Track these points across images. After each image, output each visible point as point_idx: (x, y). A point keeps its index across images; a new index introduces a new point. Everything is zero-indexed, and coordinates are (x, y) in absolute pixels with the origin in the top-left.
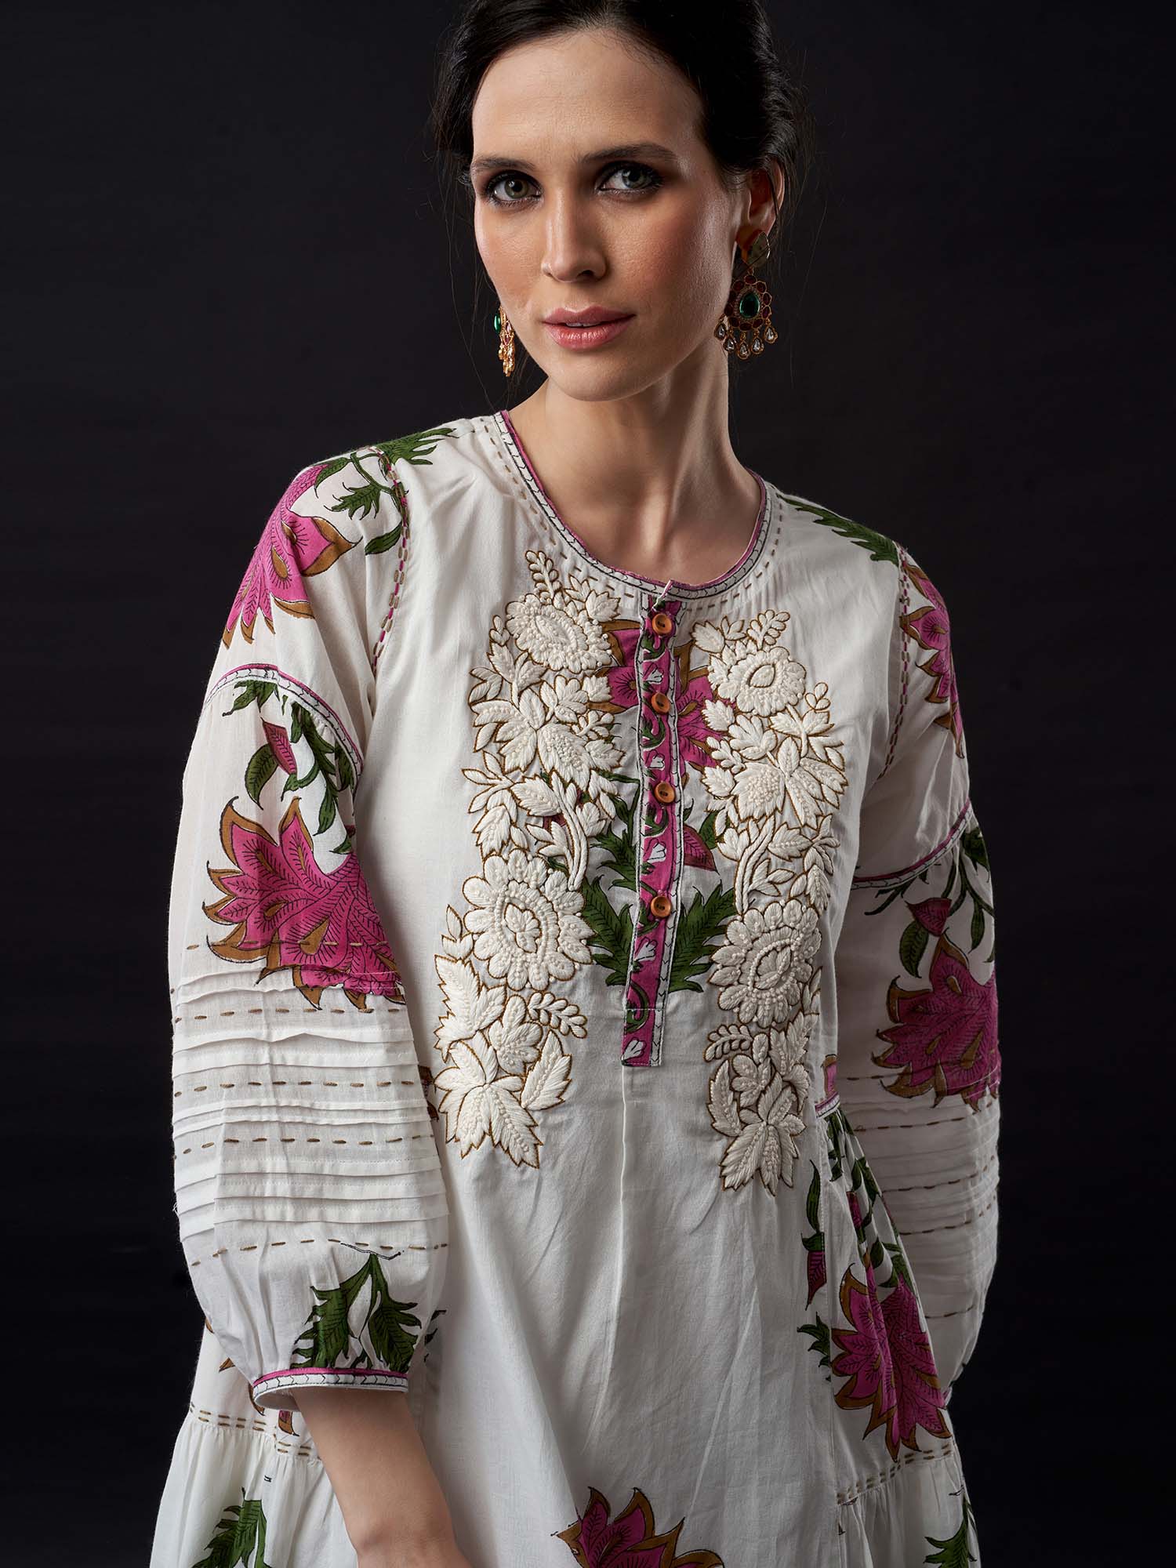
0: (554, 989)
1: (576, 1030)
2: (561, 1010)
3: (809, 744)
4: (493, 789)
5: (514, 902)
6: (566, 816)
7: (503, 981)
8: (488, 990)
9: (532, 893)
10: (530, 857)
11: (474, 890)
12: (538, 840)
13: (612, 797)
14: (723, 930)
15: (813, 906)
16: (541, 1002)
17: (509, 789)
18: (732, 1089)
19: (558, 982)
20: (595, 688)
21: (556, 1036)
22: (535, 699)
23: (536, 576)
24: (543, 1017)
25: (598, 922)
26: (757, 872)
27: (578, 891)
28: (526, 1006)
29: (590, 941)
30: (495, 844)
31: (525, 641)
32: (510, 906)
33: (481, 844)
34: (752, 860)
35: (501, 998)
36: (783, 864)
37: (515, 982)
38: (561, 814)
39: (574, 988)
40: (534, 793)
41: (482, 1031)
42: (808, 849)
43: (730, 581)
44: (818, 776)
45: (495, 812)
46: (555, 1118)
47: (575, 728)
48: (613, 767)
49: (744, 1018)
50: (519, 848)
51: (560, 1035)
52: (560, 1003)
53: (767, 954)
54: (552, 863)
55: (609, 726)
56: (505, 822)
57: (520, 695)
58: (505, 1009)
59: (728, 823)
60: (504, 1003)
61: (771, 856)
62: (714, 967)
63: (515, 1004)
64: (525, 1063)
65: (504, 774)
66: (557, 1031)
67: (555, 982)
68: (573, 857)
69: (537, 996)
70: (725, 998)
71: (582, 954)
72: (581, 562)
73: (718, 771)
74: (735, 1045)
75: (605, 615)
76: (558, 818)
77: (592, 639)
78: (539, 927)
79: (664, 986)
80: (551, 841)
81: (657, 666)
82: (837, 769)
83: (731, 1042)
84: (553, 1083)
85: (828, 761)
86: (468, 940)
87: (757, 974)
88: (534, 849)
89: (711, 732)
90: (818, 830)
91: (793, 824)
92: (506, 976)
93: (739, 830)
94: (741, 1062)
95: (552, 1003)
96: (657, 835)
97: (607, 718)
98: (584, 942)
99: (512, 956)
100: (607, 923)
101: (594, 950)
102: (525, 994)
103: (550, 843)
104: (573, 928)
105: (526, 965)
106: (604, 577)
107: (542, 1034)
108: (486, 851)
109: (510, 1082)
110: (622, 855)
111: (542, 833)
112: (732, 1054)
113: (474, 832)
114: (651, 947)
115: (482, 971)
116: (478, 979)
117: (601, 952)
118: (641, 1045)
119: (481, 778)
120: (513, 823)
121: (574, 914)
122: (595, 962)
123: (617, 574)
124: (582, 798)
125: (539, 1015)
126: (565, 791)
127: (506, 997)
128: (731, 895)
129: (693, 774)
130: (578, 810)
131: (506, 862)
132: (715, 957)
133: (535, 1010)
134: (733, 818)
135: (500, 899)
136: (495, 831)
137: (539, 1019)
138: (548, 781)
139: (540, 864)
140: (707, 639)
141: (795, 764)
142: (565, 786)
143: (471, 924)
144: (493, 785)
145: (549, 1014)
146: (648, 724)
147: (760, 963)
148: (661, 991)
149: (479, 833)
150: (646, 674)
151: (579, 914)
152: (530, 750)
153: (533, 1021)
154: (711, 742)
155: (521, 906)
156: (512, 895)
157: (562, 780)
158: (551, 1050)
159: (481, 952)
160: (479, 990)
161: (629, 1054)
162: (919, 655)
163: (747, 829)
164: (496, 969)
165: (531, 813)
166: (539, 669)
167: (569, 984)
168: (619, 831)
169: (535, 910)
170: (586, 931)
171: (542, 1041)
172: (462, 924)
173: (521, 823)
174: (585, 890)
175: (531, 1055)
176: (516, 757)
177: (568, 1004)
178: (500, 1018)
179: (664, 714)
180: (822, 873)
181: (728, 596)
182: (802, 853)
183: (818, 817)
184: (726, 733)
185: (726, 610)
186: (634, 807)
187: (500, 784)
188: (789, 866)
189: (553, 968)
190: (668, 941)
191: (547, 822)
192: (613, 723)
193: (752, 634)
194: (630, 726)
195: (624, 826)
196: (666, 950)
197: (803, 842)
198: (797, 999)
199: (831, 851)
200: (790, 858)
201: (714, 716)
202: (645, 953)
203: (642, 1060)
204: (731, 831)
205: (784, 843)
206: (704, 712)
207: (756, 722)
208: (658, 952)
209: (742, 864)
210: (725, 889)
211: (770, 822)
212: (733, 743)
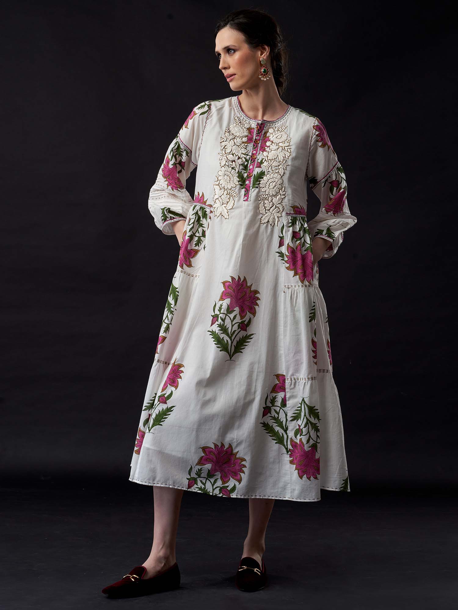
0: (232, 189)
1: (236, 196)
3: (284, 148)
6: (236, 161)
7: (224, 188)
8: (222, 189)
9: (229, 173)
11: (220, 173)
13: (245, 158)
14: (263, 178)
15: (280, 174)
17: (226, 156)
18: (264, 206)
20: (245, 139)
21: (232, 197)
22: (233, 141)
23: (236, 120)
24: (230, 194)
26: (269, 168)
27: (237, 173)
28: (228, 192)
29: (239, 181)
30: (223, 165)
31: (232, 131)
32: (225, 175)
34: (269, 166)
35: (223, 191)
36: (274, 167)
37: (226, 188)
38: (235, 160)
39: (236, 189)
40: (230, 157)
41: (220, 197)
42: (280, 165)
43: (277, 121)
44: (285, 153)
45: (223, 160)
46: (231, 211)
47: (240, 146)
48: (246, 153)
49: (267, 194)
50: (227, 166)
53: (271, 183)
54: (233, 168)
55: (246, 146)
56: (225, 161)
57: (230, 141)
59: (265, 160)
60: (224, 192)
61: (272, 166)
62: (261, 184)
63: (226, 191)
64: (227, 202)
65: (225, 154)
68: (237, 167)
69: (229, 190)
70: (263, 190)
71: (237, 183)
72: (245, 118)
73: (266, 152)
74: (265, 198)
75: (248, 127)
76: (234, 161)
77: (245, 131)
78: (230, 179)
79: (251, 188)
81: (259, 136)
82: (289, 152)
83: (264, 198)
84: (232, 204)
85: (288, 151)
86: (219, 181)
87: (269, 186)
88: (230, 166)
89: (266, 146)
90: (283, 162)
91: (278, 161)
94: (266, 202)
95: (232, 191)
96: (252, 164)
97: (246, 145)
99: (226, 184)
100: (242, 178)
101: (240, 183)
102: (227, 190)
103: (232, 165)
104: (236, 179)
105: (228, 185)
106: (249, 120)
107: (230, 197)
108: (222, 166)
109: (225, 205)
110: (246, 168)
111: (232, 164)
112: (264, 200)
113: (220, 163)
115: (221, 186)
116: (220, 188)
117: (241, 183)
118: (247, 198)
119: (221, 154)
120: (226, 162)
122: (240, 185)
123: (251, 120)
124: (239, 158)
128: (264, 172)
129: (261, 152)
130: (238, 160)
131: (225, 168)
132: (260, 182)
134: (267, 159)
136: (223, 163)
138: (233, 155)
139: (231, 168)
140: (271, 131)
141: (281, 151)
142: (236, 156)
143: (219, 179)
146: (254, 145)
147: (270, 184)
148: (250, 189)
150: (256, 137)
151: (237, 177)
152: (231, 150)
153: (228, 194)
154: (266, 148)
155: (227, 175)
156: (226, 173)
158: (231, 199)
159: (220, 183)
160: (220, 190)
161: (245, 199)
162: (315, 133)
164: (223, 186)
165: (229, 160)
166: (234, 136)
167: (235, 188)
168: (246, 163)
169: (229, 176)
170: (238, 180)
172: (218, 179)
173: (228, 162)
175: (228, 200)
176: (228, 151)
177: (234, 192)
178: (223, 194)
179: (258, 144)
180: (282, 169)
181: (277, 123)
182: (279, 166)
183: (283, 160)
184: (269, 146)
185: (276, 126)
186: (249, 160)
187: (224, 155)
188: (276, 168)
189: (232, 186)
190: (252, 180)
191: (232, 161)
192: (247, 145)
193: (279, 130)
194: (251, 146)
195: (247, 163)
196: (251, 182)
197: (279, 164)
198: (278, 191)
199: (286, 166)
200: (276, 166)
201: (268, 144)
202: (247, 182)
203: (247, 200)
204: (266, 162)
205: (275, 164)
206: (266, 143)
207: (276, 144)
208: (250, 182)
209: (267, 167)
210: (263, 171)
211: (273, 160)
212: (270, 148)
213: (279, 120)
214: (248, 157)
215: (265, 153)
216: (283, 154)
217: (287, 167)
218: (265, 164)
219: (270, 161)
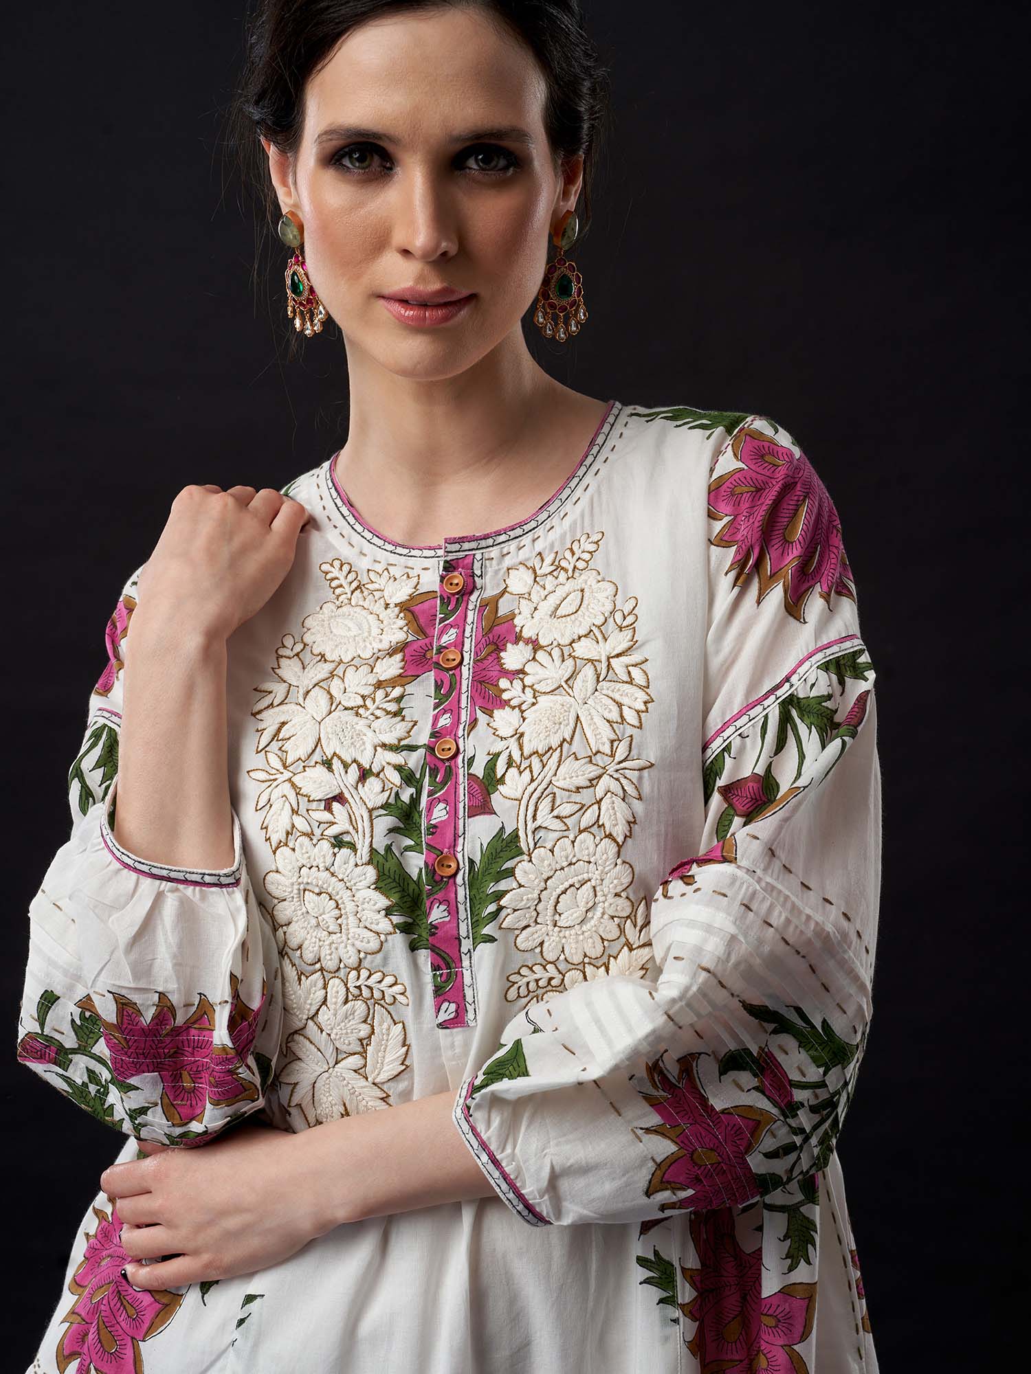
0: (366, 963)
1: (400, 998)
2: (380, 982)
3: (609, 667)
4: (275, 783)
5: (308, 887)
6: (347, 795)
7: (318, 966)
8: (307, 977)
10: (315, 841)
11: (273, 883)
12: (320, 823)
13: (397, 768)
14: (512, 873)
15: (611, 835)
16: (358, 978)
17: (290, 780)
19: (369, 956)
20: (387, 667)
21: (383, 1007)
22: (321, 694)
23: (333, 583)
24: (366, 993)
25: (394, 891)
26: (541, 807)
27: (367, 864)
28: (346, 985)
29: (389, 911)
32: (306, 892)
33: (269, 838)
34: (535, 796)
35: (320, 983)
36: (569, 797)
37: (330, 964)
38: (343, 794)
40: (315, 780)
41: (312, 1018)
42: (599, 776)
44: (618, 697)
45: (277, 804)
47: (362, 711)
48: (401, 740)
49: (548, 957)
50: (303, 834)
51: (386, 1006)
52: (377, 976)
53: (564, 892)
54: (338, 842)
55: (399, 699)
56: (288, 812)
57: (306, 694)
58: (327, 993)
59: (510, 763)
60: (325, 987)
61: (556, 790)
62: (504, 913)
63: (335, 986)
64: (361, 1041)
65: (286, 768)
66: (382, 1002)
67: (365, 958)
68: (357, 832)
69: (354, 973)
70: (523, 940)
71: (385, 925)
72: (379, 554)
73: (507, 712)
74: (542, 982)
75: (400, 596)
76: (340, 798)
78: (337, 907)
79: (466, 943)
80: (334, 820)
81: (452, 625)
82: (641, 687)
83: (537, 980)
84: (393, 1051)
85: (631, 681)
87: (556, 913)
88: (318, 832)
89: (505, 673)
90: (613, 755)
91: (582, 754)
92: (319, 960)
93: (522, 769)
95: (369, 978)
96: (439, 794)
97: (397, 693)
98: (383, 913)
99: (320, 940)
100: (403, 890)
101: (395, 919)
102: (342, 973)
103: (332, 823)
104: (368, 902)
105: (334, 945)
106: (402, 560)
107: (369, 1008)
109: (355, 1061)
110: (409, 820)
111: (326, 816)
112: (540, 991)
113: (262, 829)
114: (443, 907)
115: (297, 960)
116: (297, 969)
117: (402, 919)
118: (453, 1006)
119: (264, 775)
120: (295, 812)
121: (369, 887)
122: (397, 931)
124: (364, 775)
125: (361, 991)
126: (346, 772)
127: (325, 981)
128: (516, 835)
130: (360, 785)
131: (294, 850)
132: (504, 902)
133: (355, 987)
134: (515, 757)
135: (296, 887)
136: (280, 822)
137: (361, 994)
138: (330, 768)
139: (326, 846)
142: (346, 766)
143: (280, 917)
144: (275, 780)
145: (371, 988)
146: (438, 686)
147: (557, 902)
148: (464, 950)
149: (266, 828)
150: (440, 638)
151: (373, 887)
152: (311, 740)
153: (356, 998)
154: (504, 683)
155: (317, 890)
156: (305, 881)
157: (343, 762)
158: (380, 1023)
159: (291, 943)
160: (300, 979)
161: (443, 1017)
163: (530, 766)
165: (311, 799)
166: (330, 666)
167: (379, 956)
168: (407, 794)
169: (330, 890)
170: (383, 902)
171: (371, 1016)
173: (303, 810)
174: (375, 862)
175: (364, 1031)
176: (297, 748)
177: (384, 976)
178: (324, 1002)
179: (455, 668)
180: (618, 801)
181: (540, 531)
182: (593, 782)
183: (612, 742)
184: (522, 671)
185: (539, 546)
186: (423, 775)
187: (281, 778)
188: (577, 798)
189: (359, 945)
190: (461, 897)
191: (328, 804)
192: (402, 697)
193: (564, 564)
194: (422, 693)
195: (412, 790)
196: (461, 908)
197: (593, 771)
198: (616, 933)
199: (634, 775)
200: (578, 789)
201: (513, 657)
202: (437, 914)
203: (458, 1020)
204: (513, 771)
205: (572, 773)
206: (502, 654)
207: (556, 653)
208: (453, 911)
209: (524, 802)
210: (508, 831)
211: (556, 755)
212: (528, 680)
213: (552, 508)
214: (414, 760)
215: (505, 720)
216: (606, 707)
217: (640, 778)
218: (514, 784)
219: (535, 761)
